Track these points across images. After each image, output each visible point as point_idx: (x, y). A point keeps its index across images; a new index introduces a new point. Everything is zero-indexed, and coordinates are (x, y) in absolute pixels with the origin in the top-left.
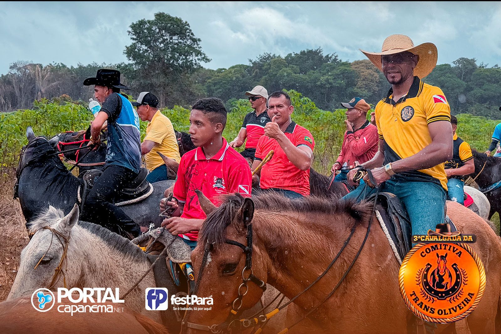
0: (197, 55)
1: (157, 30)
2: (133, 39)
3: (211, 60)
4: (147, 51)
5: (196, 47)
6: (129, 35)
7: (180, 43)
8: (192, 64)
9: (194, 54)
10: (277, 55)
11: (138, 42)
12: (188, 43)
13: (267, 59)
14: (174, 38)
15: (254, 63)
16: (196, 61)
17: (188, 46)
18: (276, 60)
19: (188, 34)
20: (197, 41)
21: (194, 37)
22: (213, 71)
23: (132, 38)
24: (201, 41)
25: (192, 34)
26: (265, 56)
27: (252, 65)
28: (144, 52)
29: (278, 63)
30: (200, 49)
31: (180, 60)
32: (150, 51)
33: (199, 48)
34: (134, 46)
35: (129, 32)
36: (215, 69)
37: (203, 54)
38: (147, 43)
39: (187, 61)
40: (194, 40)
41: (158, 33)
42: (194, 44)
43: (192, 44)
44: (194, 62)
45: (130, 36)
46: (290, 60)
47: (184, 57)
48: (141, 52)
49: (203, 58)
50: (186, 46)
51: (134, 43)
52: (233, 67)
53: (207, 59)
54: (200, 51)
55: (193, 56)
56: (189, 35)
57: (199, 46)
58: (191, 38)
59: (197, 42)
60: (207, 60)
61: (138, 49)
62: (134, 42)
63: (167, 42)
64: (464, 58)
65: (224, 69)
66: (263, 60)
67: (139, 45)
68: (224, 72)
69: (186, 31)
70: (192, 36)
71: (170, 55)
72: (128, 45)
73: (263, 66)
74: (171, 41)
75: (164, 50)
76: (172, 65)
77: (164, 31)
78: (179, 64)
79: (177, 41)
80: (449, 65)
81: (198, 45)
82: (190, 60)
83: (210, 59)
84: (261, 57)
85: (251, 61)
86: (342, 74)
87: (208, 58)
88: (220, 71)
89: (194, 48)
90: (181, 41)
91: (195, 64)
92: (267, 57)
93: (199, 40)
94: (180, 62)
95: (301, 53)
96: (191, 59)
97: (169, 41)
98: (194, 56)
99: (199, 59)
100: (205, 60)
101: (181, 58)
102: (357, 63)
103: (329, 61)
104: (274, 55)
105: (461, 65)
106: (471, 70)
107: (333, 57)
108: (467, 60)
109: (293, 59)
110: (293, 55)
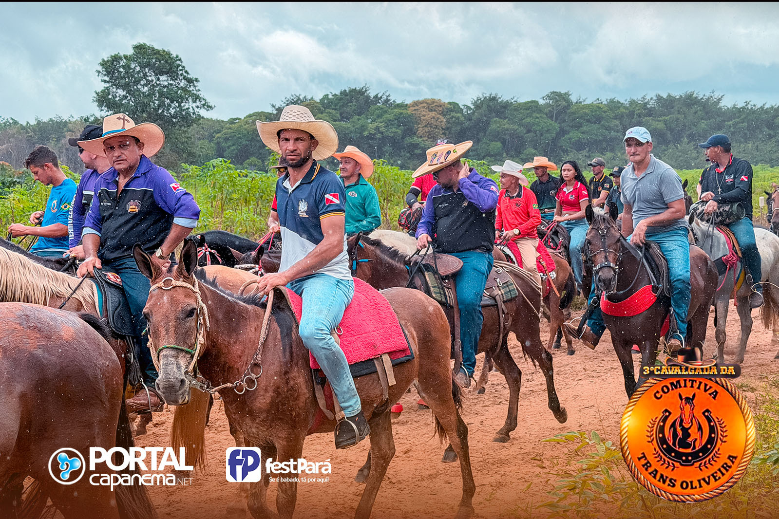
0: (195, 102)
1: (138, 68)
2: (105, 81)
3: (215, 106)
4: (125, 97)
5: (193, 90)
6: (98, 75)
7: (171, 85)
8: (188, 114)
9: (190, 100)
10: (309, 98)
11: (111, 86)
12: (182, 84)
14: (162, 78)
16: (193, 110)
17: (182, 89)
19: (181, 72)
20: (195, 82)
21: (189, 76)
23: (102, 81)
24: (199, 81)
25: (186, 72)
26: (293, 100)
28: (121, 100)
30: (198, 93)
31: (171, 109)
32: (129, 98)
33: (196, 90)
34: (106, 92)
35: (99, 72)
37: (204, 99)
38: (125, 87)
39: (182, 110)
40: (190, 81)
41: (139, 72)
42: (190, 86)
43: (187, 86)
44: (191, 110)
45: (100, 78)
46: (326, 103)
47: (177, 105)
48: (117, 99)
49: (204, 105)
50: (179, 89)
51: (107, 87)
53: (208, 106)
54: (198, 96)
55: (189, 103)
56: (182, 75)
57: (197, 88)
58: (185, 78)
60: (210, 107)
61: (112, 96)
62: (107, 85)
63: (153, 85)
64: (555, 92)
67: (114, 90)
68: (239, 122)
69: (177, 68)
70: (185, 74)
71: (157, 102)
72: (99, 90)
74: (158, 82)
75: (148, 95)
77: (147, 69)
78: (170, 113)
79: (166, 83)
81: (195, 86)
82: (185, 108)
83: (213, 106)
84: (287, 101)
87: (210, 104)
88: (232, 121)
89: (191, 91)
90: (172, 82)
92: (295, 100)
93: (197, 80)
94: (172, 111)
95: (341, 93)
96: (187, 106)
97: (156, 83)
98: (191, 103)
99: (198, 107)
100: (206, 107)
101: (173, 105)
102: (416, 104)
103: (380, 103)
104: (305, 97)
105: (553, 102)
106: (565, 107)
107: (385, 97)
108: (559, 95)
109: (331, 102)
110: (330, 96)
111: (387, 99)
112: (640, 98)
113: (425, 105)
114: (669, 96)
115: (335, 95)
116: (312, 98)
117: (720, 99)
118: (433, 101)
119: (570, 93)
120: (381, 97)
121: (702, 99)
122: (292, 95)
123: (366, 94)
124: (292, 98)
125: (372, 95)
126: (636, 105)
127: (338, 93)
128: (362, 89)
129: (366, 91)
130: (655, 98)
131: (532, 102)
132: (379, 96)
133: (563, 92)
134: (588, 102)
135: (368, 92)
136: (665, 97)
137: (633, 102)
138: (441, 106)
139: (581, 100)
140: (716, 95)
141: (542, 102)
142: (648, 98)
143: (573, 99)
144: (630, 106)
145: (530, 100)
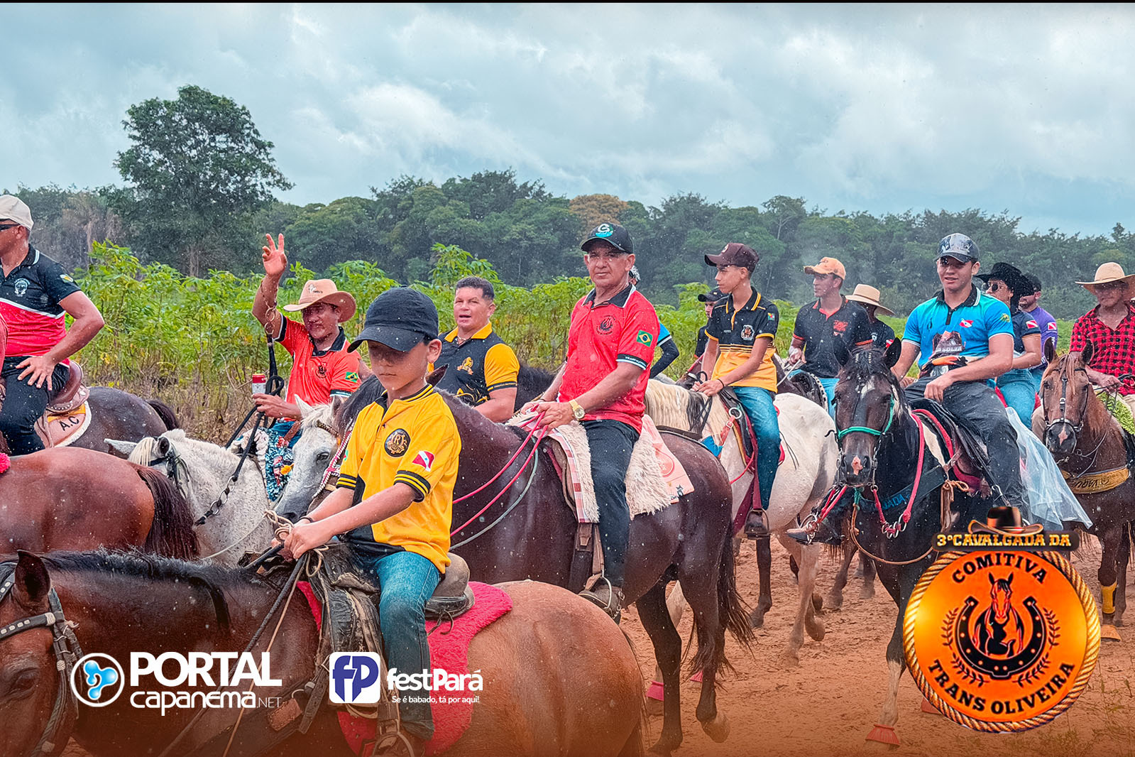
0: (264, 176)
1: (185, 122)
2: (134, 138)
3: (294, 185)
4: (162, 162)
5: (264, 159)
6: (125, 128)
7: (232, 148)
8: (254, 192)
9: (259, 172)
10: (426, 181)
11: (143, 145)
12: (248, 149)
13: (405, 187)
14: (218, 138)
15: (381, 195)
16: (262, 187)
17: (247, 155)
18: (424, 191)
19: (247, 131)
20: (267, 148)
21: (259, 139)
22: (298, 207)
23: (130, 137)
24: (273, 146)
25: (256, 132)
26: (402, 182)
27: (376, 199)
28: (156, 166)
29: (430, 195)
30: (271, 164)
31: (230, 184)
32: (168, 164)
33: (269, 160)
34: (134, 153)
35: (127, 124)
36: (303, 206)
37: (278, 173)
38: (164, 147)
39: (246, 187)
40: (261, 146)
41: (186, 128)
42: (260, 153)
43: (255, 153)
44: (259, 188)
45: (127, 133)
46: (452, 191)
47: (239, 178)
48: (150, 165)
49: (278, 181)
50: (244, 156)
51: (136, 147)
52: (338, 202)
53: (285, 184)
54: (272, 168)
55: (257, 176)
56: (248, 135)
57: (270, 157)
58: (253, 140)
59: (265, 150)
60: (287, 186)
61: (143, 159)
62: (137, 143)
63: (205, 148)
64: (783, 197)
65: (320, 205)
66: (399, 189)
67: (147, 151)
68: (321, 210)
69: (243, 126)
70: (253, 135)
71: (209, 173)
72: (124, 151)
73: (399, 200)
74: (213, 144)
75: (197, 162)
76: (215, 194)
77: (197, 124)
78: (228, 191)
79: (224, 146)
80: (755, 210)
81: (267, 154)
82: (251, 184)
84: (395, 184)
85: (374, 190)
86: (551, 220)
87: (288, 181)
88: (311, 208)
89: (260, 160)
90: (233, 145)
91: (262, 193)
92: (406, 183)
93: (270, 145)
94: (231, 187)
95: (474, 177)
96: (253, 182)
97: (209, 144)
98: (259, 177)
99: (269, 184)
100: (281, 185)
101: (233, 179)
102: (582, 200)
103: (528, 196)
104: (420, 180)
105: (778, 211)
106: (795, 219)
107: (536, 188)
108: (788, 201)
109: (457, 190)
110: (458, 181)
111: (540, 190)
112: (901, 214)
113: (595, 203)
114: (943, 213)
115: (465, 180)
116: (431, 182)
117: (1014, 224)
118: (607, 198)
119: (804, 200)
120: (532, 188)
121: (990, 220)
122: (402, 177)
123: (509, 182)
124: (402, 180)
125: (519, 183)
126: (896, 224)
127: (469, 177)
128: (505, 173)
129: (510, 177)
130: (923, 215)
131: (749, 209)
132: (529, 186)
133: (794, 197)
134: (829, 214)
135: (513, 179)
136: (937, 214)
137: (891, 219)
138: (617, 206)
139: (819, 211)
140: (1010, 218)
141: (762, 210)
142: (914, 214)
143: (808, 208)
144: (887, 224)
145: (745, 206)
